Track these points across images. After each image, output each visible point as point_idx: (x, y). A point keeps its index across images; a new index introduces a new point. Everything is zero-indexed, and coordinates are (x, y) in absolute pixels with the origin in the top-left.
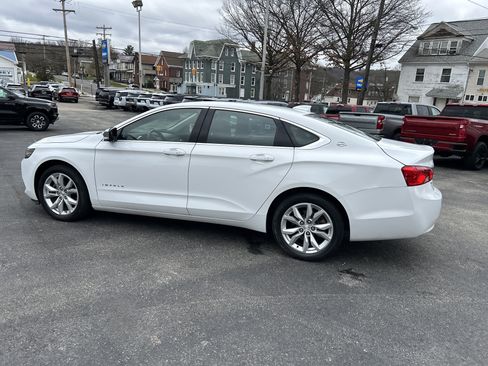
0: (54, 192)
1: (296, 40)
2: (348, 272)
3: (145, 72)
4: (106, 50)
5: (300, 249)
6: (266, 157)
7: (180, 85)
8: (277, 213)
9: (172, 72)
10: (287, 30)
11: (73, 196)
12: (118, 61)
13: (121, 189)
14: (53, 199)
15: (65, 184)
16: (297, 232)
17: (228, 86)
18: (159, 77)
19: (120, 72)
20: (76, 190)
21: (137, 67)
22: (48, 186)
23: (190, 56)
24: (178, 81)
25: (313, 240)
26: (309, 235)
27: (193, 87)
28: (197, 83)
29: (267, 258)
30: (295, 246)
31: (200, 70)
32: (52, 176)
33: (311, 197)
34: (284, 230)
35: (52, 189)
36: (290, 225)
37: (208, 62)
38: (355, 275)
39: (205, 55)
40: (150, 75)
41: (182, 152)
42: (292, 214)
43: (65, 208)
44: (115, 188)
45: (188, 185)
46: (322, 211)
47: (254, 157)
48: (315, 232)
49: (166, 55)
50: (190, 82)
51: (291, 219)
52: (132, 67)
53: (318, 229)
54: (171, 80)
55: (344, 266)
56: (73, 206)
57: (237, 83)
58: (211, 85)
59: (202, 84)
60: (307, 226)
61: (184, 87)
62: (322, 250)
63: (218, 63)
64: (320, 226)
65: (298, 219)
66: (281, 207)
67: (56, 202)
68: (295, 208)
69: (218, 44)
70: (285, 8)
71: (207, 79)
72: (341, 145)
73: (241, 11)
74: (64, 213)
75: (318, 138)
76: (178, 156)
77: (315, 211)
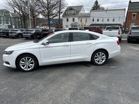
0: (24, 63)
5: (99, 63)
6: (90, 43)
11: (32, 63)
13: (50, 58)
14: (23, 66)
15: (28, 60)
20: (33, 61)
22: (21, 62)
25: (101, 60)
32: (23, 59)
34: (95, 60)
36: (96, 58)
43: (29, 67)
44: (48, 58)
45: (70, 53)
47: (87, 43)
53: (102, 58)
56: (32, 66)
60: (100, 57)
64: (103, 57)
65: (98, 56)
67: (25, 66)
68: (97, 54)
72: (104, 38)
74: (29, 69)
75: (99, 37)
76: (67, 46)
77: (102, 54)
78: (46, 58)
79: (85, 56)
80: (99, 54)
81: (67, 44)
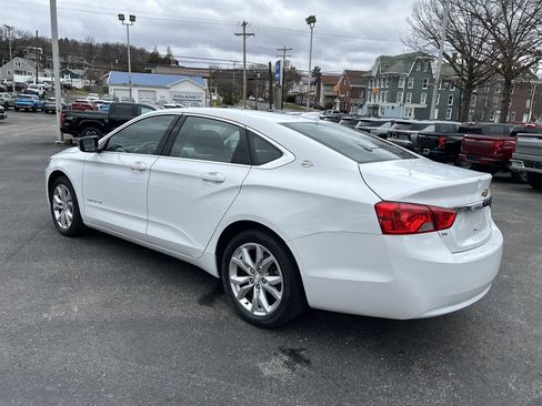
1: (508, 46)
3: (326, 93)
4: (278, 71)
5: (249, 307)
6: (217, 176)
7: (361, 106)
9: (355, 93)
10: (495, 36)
12: (301, 83)
13: (99, 205)
14: (60, 210)
15: (66, 197)
16: (247, 283)
17: (418, 106)
18: (340, 99)
19: (302, 95)
21: (319, 88)
23: (374, 74)
24: (360, 102)
25: (262, 297)
27: (376, 108)
28: (380, 103)
30: (243, 301)
31: (384, 89)
32: (58, 188)
34: (234, 277)
35: (59, 201)
36: (241, 272)
37: (395, 79)
39: (393, 71)
40: (331, 97)
41: (144, 168)
42: (242, 258)
46: (272, 258)
48: (265, 285)
49: (350, 74)
50: (372, 102)
52: (314, 88)
54: (352, 101)
57: (429, 102)
58: (395, 105)
59: (386, 104)
60: (258, 276)
61: (365, 108)
62: (271, 314)
63: (407, 80)
65: (248, 266)
68: (244, 249)
69: (408, 59)
70: (495, 8)
71: (392, 99)
73: (435, 17)
74: (65, 227)
76: (141, 170)
78: (93, 204)
79: (189, 240)
81: (143, 166)
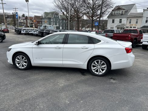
0: (19, 61)
2: (112, 78)
5: (97, 73)
6: (86, 47)
7: (41, 26)
8: (90, 63)
11: (25, 62)
14: (19, 64)
15: (23, 59)
16: (96, 68)
18: (34, 24)
19: (21, 22)
20: (26, 60)
22: (17, 60)
25: (101, 70)
26: (100, 69)
28: (47, 25)
29: (88, 77)
30: (96, 72)
32: (18, 57)
33: (100, 58)
34: (92, 68)
35: (18, 61)
36: (94, 66)
38: (114, 79)
41: (61, 47)
42: (94, 63)
43: (23, 66)
44: (39, 59)
46: (103, 62)
47: (83, 47)
48: (101, 68)
51: (94, 65)
53: (102, 67)
55: (110, 77)
56: (25, 65)
58: (51, 26)
60: (99, 66)
62: (104, 73)
65: (96, 65)
66: (91, 61)
67: (20, 64)
68: (95, 61)
72: (107, 43)
74: (22, 68)
75: (101, 41)
77: (101, 62)
79: (79, 62)
80: (98, 62)
81: (59, 47)
